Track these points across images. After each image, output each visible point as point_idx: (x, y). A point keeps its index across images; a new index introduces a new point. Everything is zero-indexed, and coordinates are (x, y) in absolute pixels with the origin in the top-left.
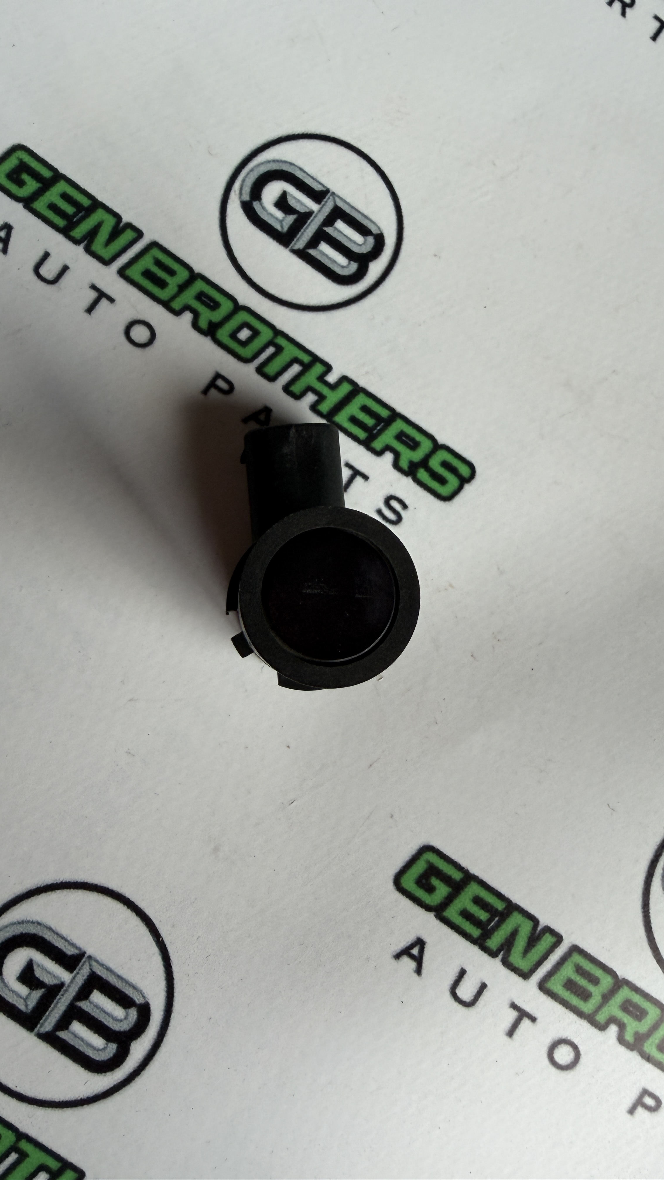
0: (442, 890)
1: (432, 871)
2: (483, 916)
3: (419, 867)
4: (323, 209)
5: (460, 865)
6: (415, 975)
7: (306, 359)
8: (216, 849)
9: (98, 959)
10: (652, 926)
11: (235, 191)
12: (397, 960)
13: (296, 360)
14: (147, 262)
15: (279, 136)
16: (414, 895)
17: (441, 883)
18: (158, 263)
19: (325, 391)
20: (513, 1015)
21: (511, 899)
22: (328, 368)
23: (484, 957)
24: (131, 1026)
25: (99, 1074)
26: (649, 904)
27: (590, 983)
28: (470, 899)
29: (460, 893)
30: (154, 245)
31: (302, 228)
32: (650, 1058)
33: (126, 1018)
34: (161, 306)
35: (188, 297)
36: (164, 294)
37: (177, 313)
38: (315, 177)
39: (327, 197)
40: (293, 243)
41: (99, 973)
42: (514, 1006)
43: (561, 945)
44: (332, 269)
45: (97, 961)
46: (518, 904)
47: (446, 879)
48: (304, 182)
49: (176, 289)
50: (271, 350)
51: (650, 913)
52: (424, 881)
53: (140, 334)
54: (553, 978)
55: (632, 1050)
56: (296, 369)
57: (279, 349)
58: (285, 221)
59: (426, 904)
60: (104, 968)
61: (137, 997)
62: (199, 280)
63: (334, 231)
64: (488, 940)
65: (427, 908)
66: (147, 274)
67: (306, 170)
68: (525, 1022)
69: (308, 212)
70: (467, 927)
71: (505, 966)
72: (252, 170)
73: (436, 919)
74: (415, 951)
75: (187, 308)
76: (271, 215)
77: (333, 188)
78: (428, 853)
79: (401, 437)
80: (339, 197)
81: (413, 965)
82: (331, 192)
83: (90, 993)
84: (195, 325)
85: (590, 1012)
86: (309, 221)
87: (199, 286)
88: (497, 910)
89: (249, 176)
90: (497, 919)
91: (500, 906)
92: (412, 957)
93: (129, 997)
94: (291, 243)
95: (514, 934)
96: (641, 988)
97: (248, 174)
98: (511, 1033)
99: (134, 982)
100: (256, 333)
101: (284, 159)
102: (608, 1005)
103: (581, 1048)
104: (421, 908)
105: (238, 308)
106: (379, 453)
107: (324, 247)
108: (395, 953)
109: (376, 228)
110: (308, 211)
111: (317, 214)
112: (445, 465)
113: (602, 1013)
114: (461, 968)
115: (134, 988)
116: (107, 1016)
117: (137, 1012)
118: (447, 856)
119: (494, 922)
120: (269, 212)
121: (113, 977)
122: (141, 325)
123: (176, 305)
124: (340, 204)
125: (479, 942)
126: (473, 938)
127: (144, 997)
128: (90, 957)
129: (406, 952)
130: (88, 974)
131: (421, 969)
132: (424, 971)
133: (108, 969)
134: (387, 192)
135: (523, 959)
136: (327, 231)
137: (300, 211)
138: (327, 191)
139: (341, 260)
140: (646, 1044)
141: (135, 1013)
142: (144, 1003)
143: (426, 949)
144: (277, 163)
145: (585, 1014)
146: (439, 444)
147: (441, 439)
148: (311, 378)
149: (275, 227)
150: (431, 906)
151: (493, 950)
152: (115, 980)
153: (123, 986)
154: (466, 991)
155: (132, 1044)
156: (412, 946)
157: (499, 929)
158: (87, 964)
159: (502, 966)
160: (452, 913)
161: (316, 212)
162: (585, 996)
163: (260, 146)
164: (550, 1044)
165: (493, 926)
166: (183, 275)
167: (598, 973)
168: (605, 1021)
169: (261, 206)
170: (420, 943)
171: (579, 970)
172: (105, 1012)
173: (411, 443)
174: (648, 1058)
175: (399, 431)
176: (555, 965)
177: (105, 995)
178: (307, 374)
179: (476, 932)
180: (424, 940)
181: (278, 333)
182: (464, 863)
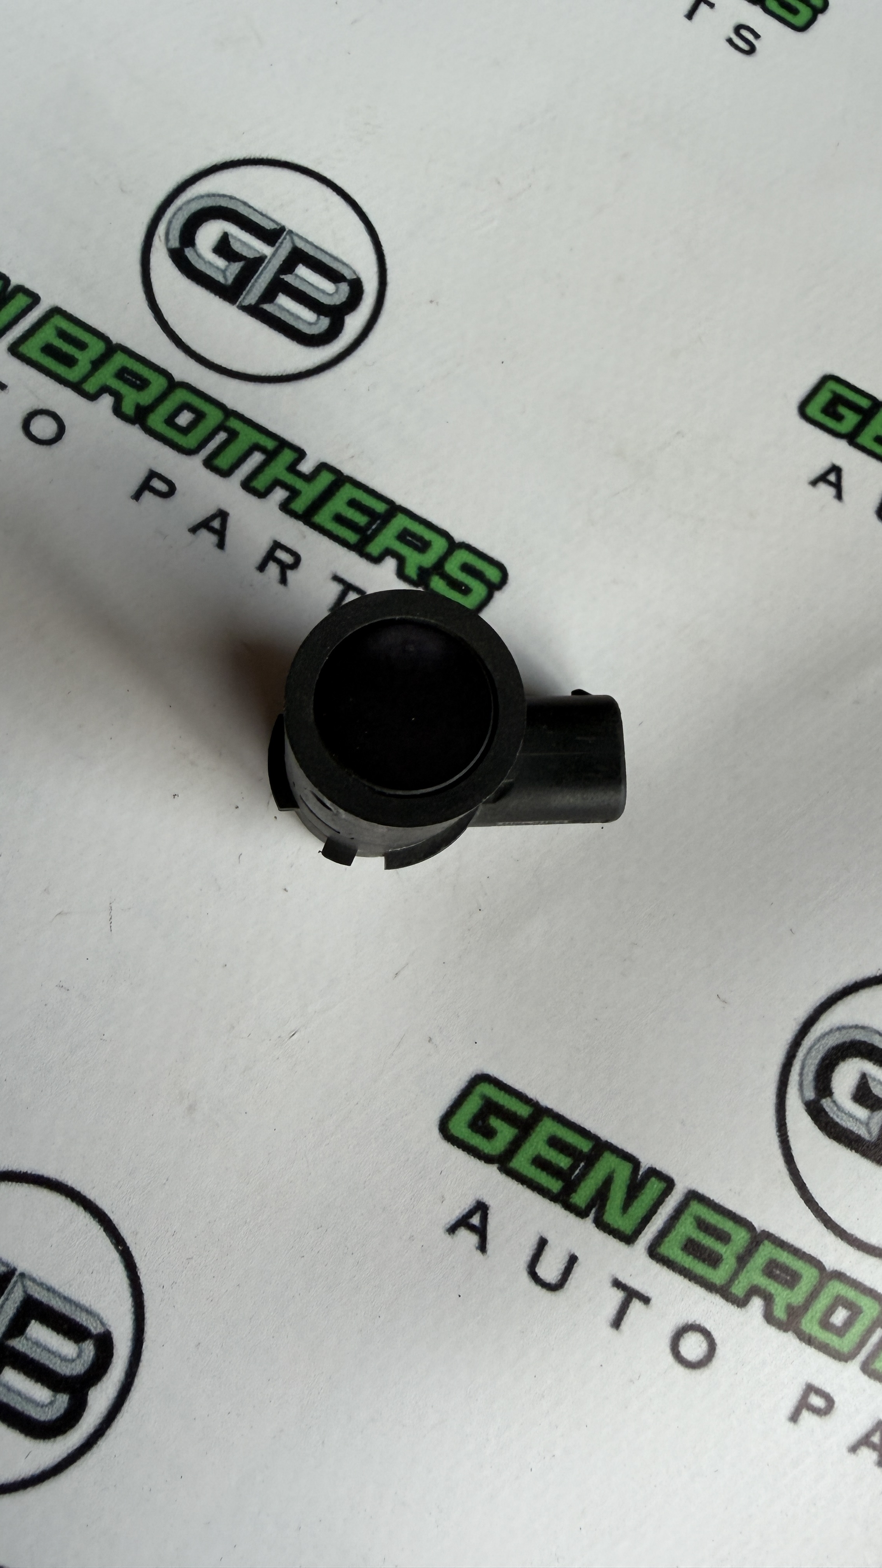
0: (505, 1133)
1: (490, 1108)
2: (564, 1162)
3: (472, 1106)
4: (279, 252)
5: (526, 1097)
6: (479, 1252)
7: (270, 444)
8: (191, 1109)
9: (34, 1275)
10: (793, 1154)
11: (159, 237)
12: (452, 1235)
13: (256, 447)
14: (47, 335)
15: (214, 163)
16: (469, 1143)
17: (503, 1123)
18: (62, 335)
19: (299, 484)
20: (618, 1296)
21: (599, 1136)
22: (301, 454)
23: (570, 1219)
24: (86, 1366)
25: (47, 1441)
26: (785, 1124)
27: (719, 1242)
28: (544, 1141)
29: (530, 1135)
30: (56, 311)
31: (253, 278)
32: (812, 1340)
33: (79, 1356)
34: (69, 389)
35: (106, 375)
36: (74, 374)
37: (92, 397)
38: (264, 213)
39: (282, 238)
40: (242, 297)
41: (37, 1296)
42: (617, 1284)
43: (673, 1193)
44: (296, 327)
45: (34, 1280)
46: (609, 1141)
47: (509, 1117)
48: (251, 220)
49: (88, 367)
50: (222, 436)
51: (788, 1136)
52: (480, 1123)
53: (43, 427)
54: (667, 1240)
55: (786, 1330)
56: (257, 458)
57: (233, 435)
58: (229, 270)
59: (484, 1153)
60: (43, 1288)
61: (92, 1325)
62: (119, 352)
63: (295, 279)
64: (573, 1195)
65: (488, 1159)
66: (49, 350)
67: (252, 204)
68: (636, 1305)
69: (259, 258)
70: (544, 1179)
71: (600, 1228)
72: (180, 209)
73: (501, 1173)
74: (475, 1220)
75: (105, 389)
76: (210, 264)
77: (289, 225)
78: (482, 1084)
79: (404, 536)
80: (297, 235)
81: (472, 1239)
82: (287, 230)
83: (26, 1325)
84: (117, 411)
85: (723, 1282)
86: (261, 269)
87: (119, 360)
88: (581, 1152)
89: (176, 217)
90: (582, 1164)
91: (585, 1146)
92: (472, 1228)
93: (81, 1326)
94: (239, 297)
95: (608, 1182)
96: (789, 1241)
97: (175, 214)
98: (617, 1322)
99: (87, 1305)
100: (199, 416)
101: (222, 192)
102: (745, 1270)
103: (715, 1334)
104: (478, 1160)
105: (173, 385)
106: (377, 560)
107: (283, 300)
108: (448, 1226)
109: (351, 272)
110: (258, 256)
111: (271, 259)
112: (467, 568)
113: (739, 1282)
114: (539, 1236)
115: (89, 1312)
116: (52, 1357)
117: (95, 1345)
118: (509, 1086)
119: (579, 1168)
120: (206, 260)
121: (57, 1299)
122: (43, 415)
123: (91, 386)
124: (301, 245)
125: (561, 1198)
126: (553, 1193)
127: (102, 1324)
128: (22, 1275)
129: (463, 1222)
130: (21, 1299)
131: (486, 1244)
132: (490, 1246)
133: (49, 1289)
134: (361, 226)
135: (623, 1215)
136: (285, 279)
137: (248, 256)
138: (282, 229)
139: (308, 315)
140: (803, 1321)
141: (92, 1347)
142: (104, 1332)
143: (489, 1216)
144: (213, 198)
145: (716, 1285)
146: (457, 542)
147: (459, 535)
148: (278, 469)
149: (216, 279)
150: (492, 1155)
151: (581, 1208)
152: (60, 1303)
153: (71, 1310)
154: (549, 1270)
155: (90, 1393)
156: (470, 1214)
157: (586, 1177)
158: (19, 1284)
159: (596, 1228)
160: (521, 1162)
161: (269, 257)
162: (714, 1260)
163: (188, 177)
164: (673, 1333)
165: (578, 1174)
166: (96, 348)
167: (727, 1225)
168: (744, 1293)
169: (195, 254)
170: (481, 1208)
171: (702, 1225)
172: (49, 1351)
173: (419, 544)
174: (809, 1340)
175: (402, 528)
176: (668, 1220)
177: (48, 1326)
178: (273, 464)
179: (555, 1185)
180: (487, 1203)
181: (229, 413)
182: (532, 1093)
